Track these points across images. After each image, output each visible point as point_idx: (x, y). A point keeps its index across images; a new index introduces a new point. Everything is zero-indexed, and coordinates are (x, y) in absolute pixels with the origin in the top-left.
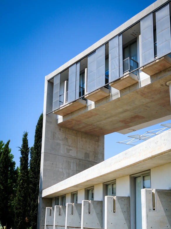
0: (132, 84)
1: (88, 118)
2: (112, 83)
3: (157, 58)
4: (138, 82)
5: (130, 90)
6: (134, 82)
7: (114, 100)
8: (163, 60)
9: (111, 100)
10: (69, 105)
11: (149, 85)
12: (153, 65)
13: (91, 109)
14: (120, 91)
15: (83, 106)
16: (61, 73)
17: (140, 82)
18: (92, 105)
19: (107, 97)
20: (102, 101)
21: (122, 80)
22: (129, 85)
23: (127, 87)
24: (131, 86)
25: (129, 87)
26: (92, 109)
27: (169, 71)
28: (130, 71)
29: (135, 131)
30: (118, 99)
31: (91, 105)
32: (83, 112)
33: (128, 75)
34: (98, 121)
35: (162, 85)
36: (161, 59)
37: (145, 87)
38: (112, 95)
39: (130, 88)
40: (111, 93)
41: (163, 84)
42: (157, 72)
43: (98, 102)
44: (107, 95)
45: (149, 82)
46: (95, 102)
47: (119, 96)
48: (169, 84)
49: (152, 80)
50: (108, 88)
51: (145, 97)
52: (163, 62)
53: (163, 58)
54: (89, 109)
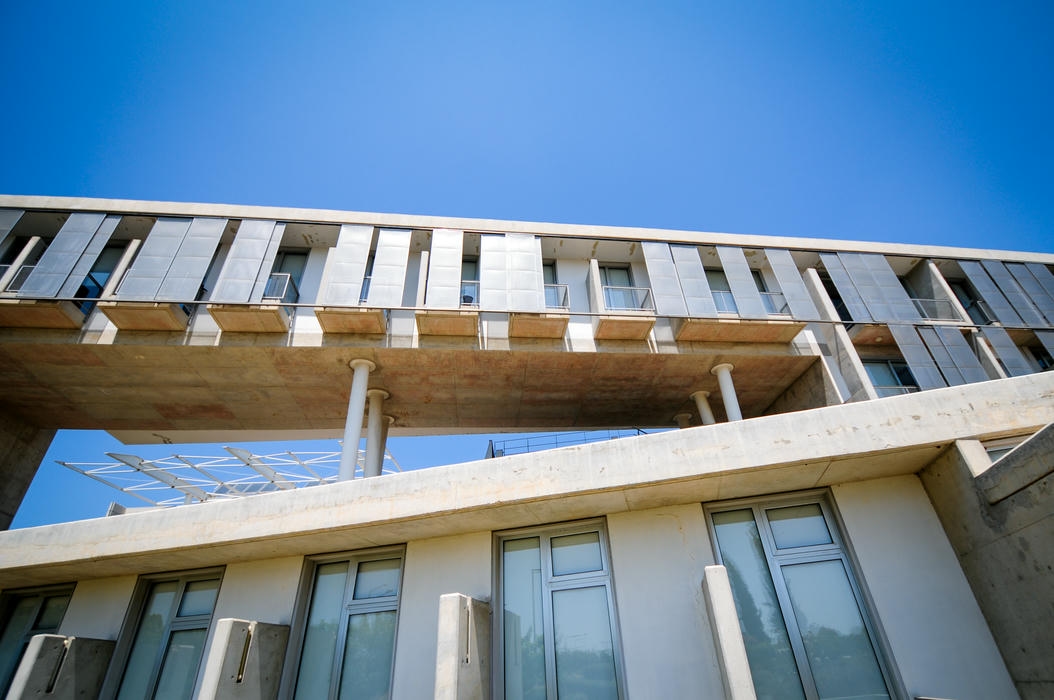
0: (269, 330)
1: (58, 363)
2: (218, 304)
3: (363, 305)
4: (286, 332)
5: (255, 340)
6: (279, 328)
7: (193, 347)
8: (377, 314)
9: (184, 343)
10: (17, 302)
11: (315, 349)
12: (349, 314)
13: (94, 342)
14: (224, 332)
15: (67, 325)
16: (28, 210)
17: (292, 334)
18: (104, 331)
19: (174, 333)
20: (149, 335)
21: (252, 310)
22: (260, 329)
23: (249, 332)
24: (262, 333)
25: (257, 333)
26: (100, 342)
27: (372, 339)
28: (282, 301)
29: (170, 443)
30: (210, 349)
31: (102, 331)
32: (56, 340)
33: (276, 308)
34: (83, 385)
35: (340, 361)
36: (373, 311)
37: (301, 349)
38: (191, 333)
39: (259, 338)
40: (192, 328)
41: (345, 358)
42: (346, 331)
43: (132, 334)
44: (175, 326)
45: (318, 343)
46: (120, 331)
47: (217, 343)
48: (357, 364)
49: (327, 342)
50: (188, 314)
51: (280, 371)
52: (372, 318)
53: (379, 311)
54: (87, 340)
